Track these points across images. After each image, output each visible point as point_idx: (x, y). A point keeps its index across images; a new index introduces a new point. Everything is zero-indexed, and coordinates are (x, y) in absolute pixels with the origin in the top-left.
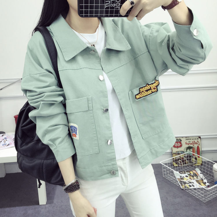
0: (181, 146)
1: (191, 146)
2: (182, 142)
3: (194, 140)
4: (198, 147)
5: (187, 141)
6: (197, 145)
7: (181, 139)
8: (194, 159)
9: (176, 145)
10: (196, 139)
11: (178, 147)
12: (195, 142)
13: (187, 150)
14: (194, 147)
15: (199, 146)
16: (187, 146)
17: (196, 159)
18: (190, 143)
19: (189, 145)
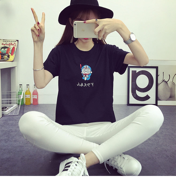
1: (7, 46)
3: (11, 42)
4: (14, 48)
5: (4, 43)
8: (6, 57)
10: (14, 42)
12: (12, 44)
13: (1, 49)
14: (9, 47)
15: (15, 46)
16: (3, 46)
18: (6, 44)
19: (5, 46)
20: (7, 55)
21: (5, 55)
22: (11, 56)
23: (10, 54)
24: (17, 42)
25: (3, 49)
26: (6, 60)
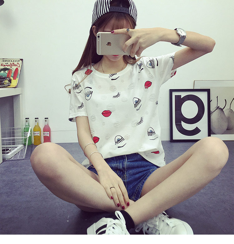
20: (8, 79)
21: (5, 80)
22: (13, 81)
23: (12, 78)
24: (21, 61)
25: (2, 72)
26: (7, 86)
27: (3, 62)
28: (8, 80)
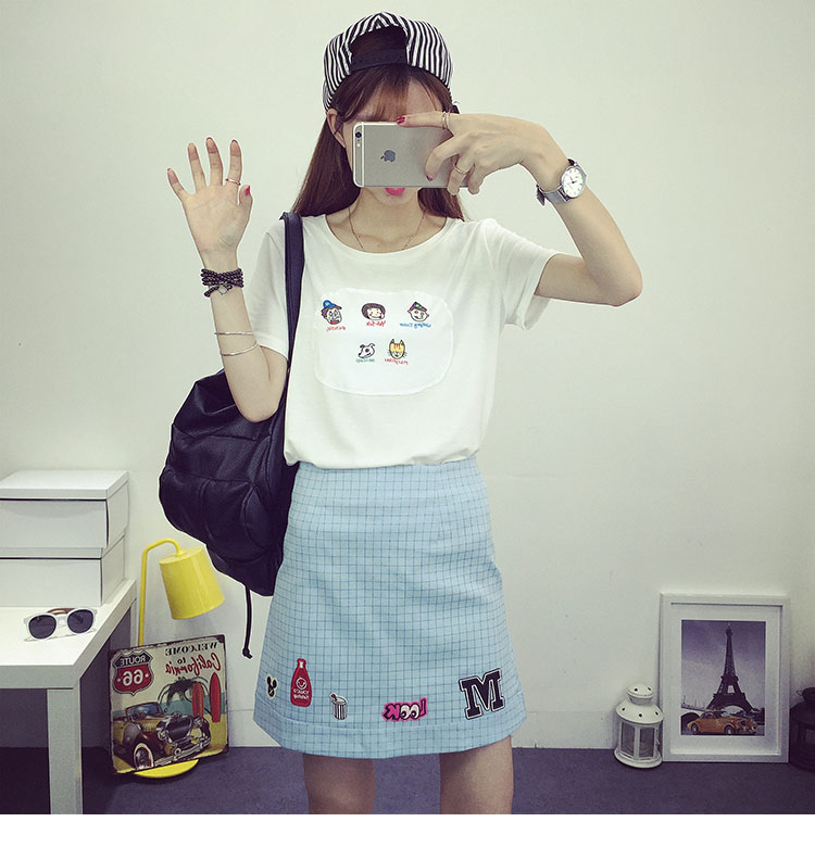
0: (147, 682)
1: (190, 675)
2: (153, 665)
3: (199, 652)
4: (215, 677)
5: (174, 661)
6: (213, 670)
7: (150, 652)
8: (196, 733)
9: (128, 681)
10: (209, 646)
11: (134, 688)
12: (204, 662)
13: (170, 697)
14: (198, 680)
15: (217, 672)
16: (173, 678)
17: (205, 728)
18: (183, 665)
19: (181, 676)
20: (198, 722)
21: (192, 728)
22: (213, 727)
23: (208, 717)
24: (220, 645)
25: (176, 697)
27: (169, 658)
28: (198, 726)
